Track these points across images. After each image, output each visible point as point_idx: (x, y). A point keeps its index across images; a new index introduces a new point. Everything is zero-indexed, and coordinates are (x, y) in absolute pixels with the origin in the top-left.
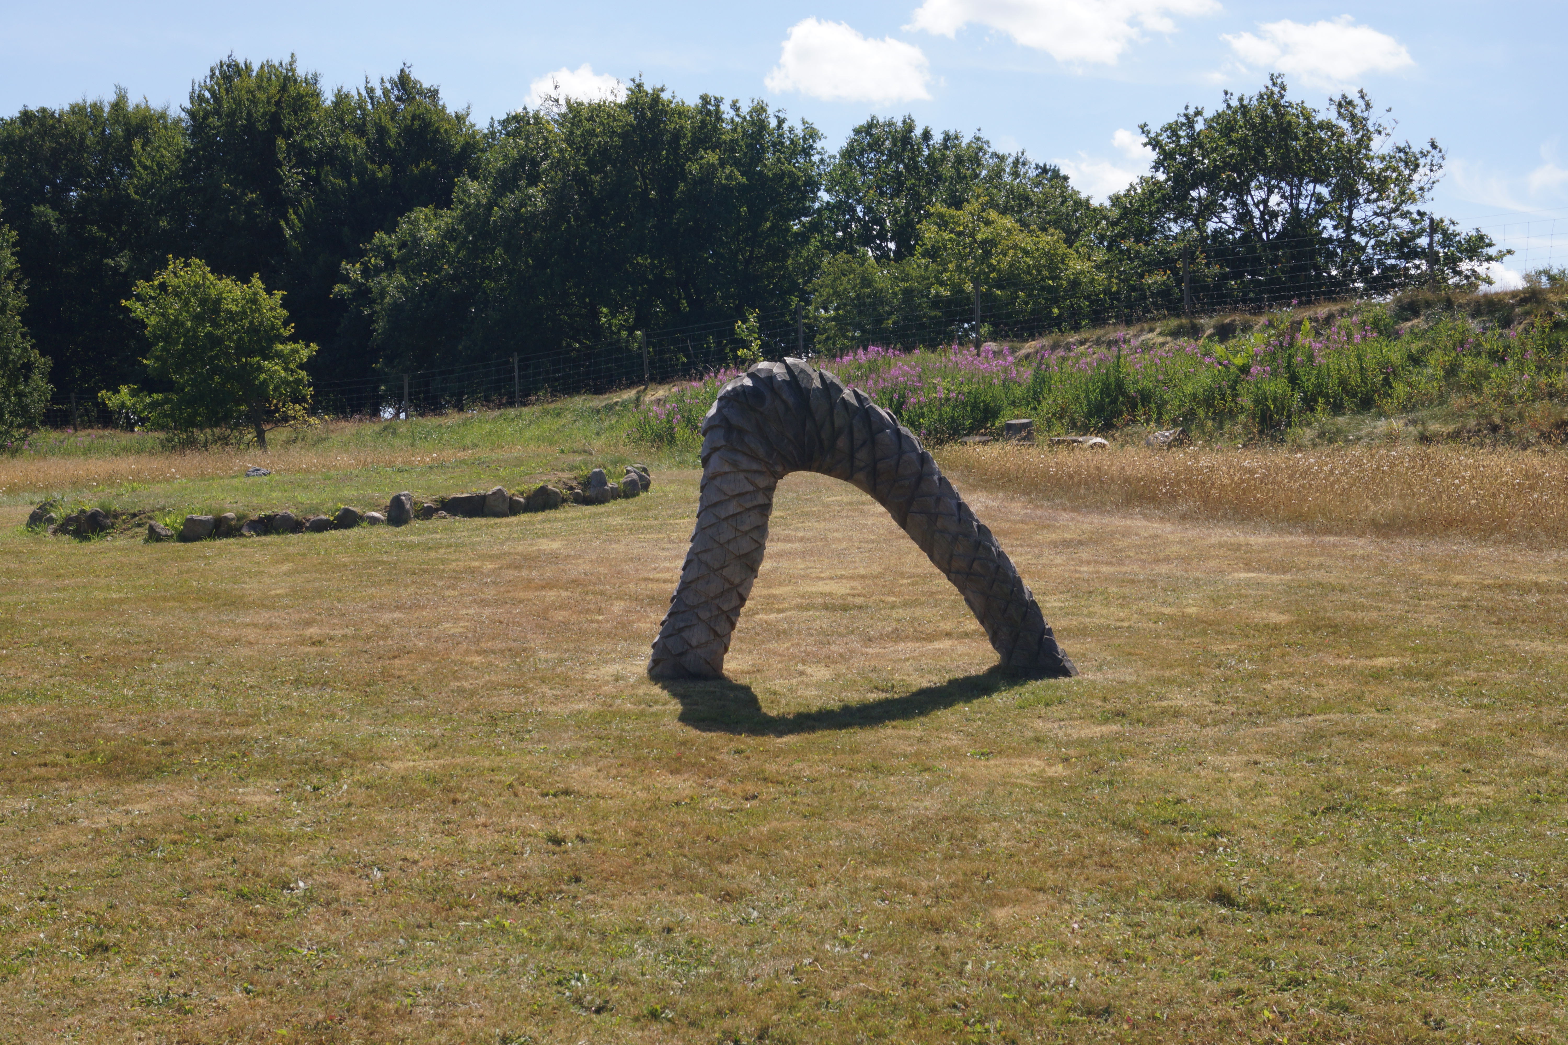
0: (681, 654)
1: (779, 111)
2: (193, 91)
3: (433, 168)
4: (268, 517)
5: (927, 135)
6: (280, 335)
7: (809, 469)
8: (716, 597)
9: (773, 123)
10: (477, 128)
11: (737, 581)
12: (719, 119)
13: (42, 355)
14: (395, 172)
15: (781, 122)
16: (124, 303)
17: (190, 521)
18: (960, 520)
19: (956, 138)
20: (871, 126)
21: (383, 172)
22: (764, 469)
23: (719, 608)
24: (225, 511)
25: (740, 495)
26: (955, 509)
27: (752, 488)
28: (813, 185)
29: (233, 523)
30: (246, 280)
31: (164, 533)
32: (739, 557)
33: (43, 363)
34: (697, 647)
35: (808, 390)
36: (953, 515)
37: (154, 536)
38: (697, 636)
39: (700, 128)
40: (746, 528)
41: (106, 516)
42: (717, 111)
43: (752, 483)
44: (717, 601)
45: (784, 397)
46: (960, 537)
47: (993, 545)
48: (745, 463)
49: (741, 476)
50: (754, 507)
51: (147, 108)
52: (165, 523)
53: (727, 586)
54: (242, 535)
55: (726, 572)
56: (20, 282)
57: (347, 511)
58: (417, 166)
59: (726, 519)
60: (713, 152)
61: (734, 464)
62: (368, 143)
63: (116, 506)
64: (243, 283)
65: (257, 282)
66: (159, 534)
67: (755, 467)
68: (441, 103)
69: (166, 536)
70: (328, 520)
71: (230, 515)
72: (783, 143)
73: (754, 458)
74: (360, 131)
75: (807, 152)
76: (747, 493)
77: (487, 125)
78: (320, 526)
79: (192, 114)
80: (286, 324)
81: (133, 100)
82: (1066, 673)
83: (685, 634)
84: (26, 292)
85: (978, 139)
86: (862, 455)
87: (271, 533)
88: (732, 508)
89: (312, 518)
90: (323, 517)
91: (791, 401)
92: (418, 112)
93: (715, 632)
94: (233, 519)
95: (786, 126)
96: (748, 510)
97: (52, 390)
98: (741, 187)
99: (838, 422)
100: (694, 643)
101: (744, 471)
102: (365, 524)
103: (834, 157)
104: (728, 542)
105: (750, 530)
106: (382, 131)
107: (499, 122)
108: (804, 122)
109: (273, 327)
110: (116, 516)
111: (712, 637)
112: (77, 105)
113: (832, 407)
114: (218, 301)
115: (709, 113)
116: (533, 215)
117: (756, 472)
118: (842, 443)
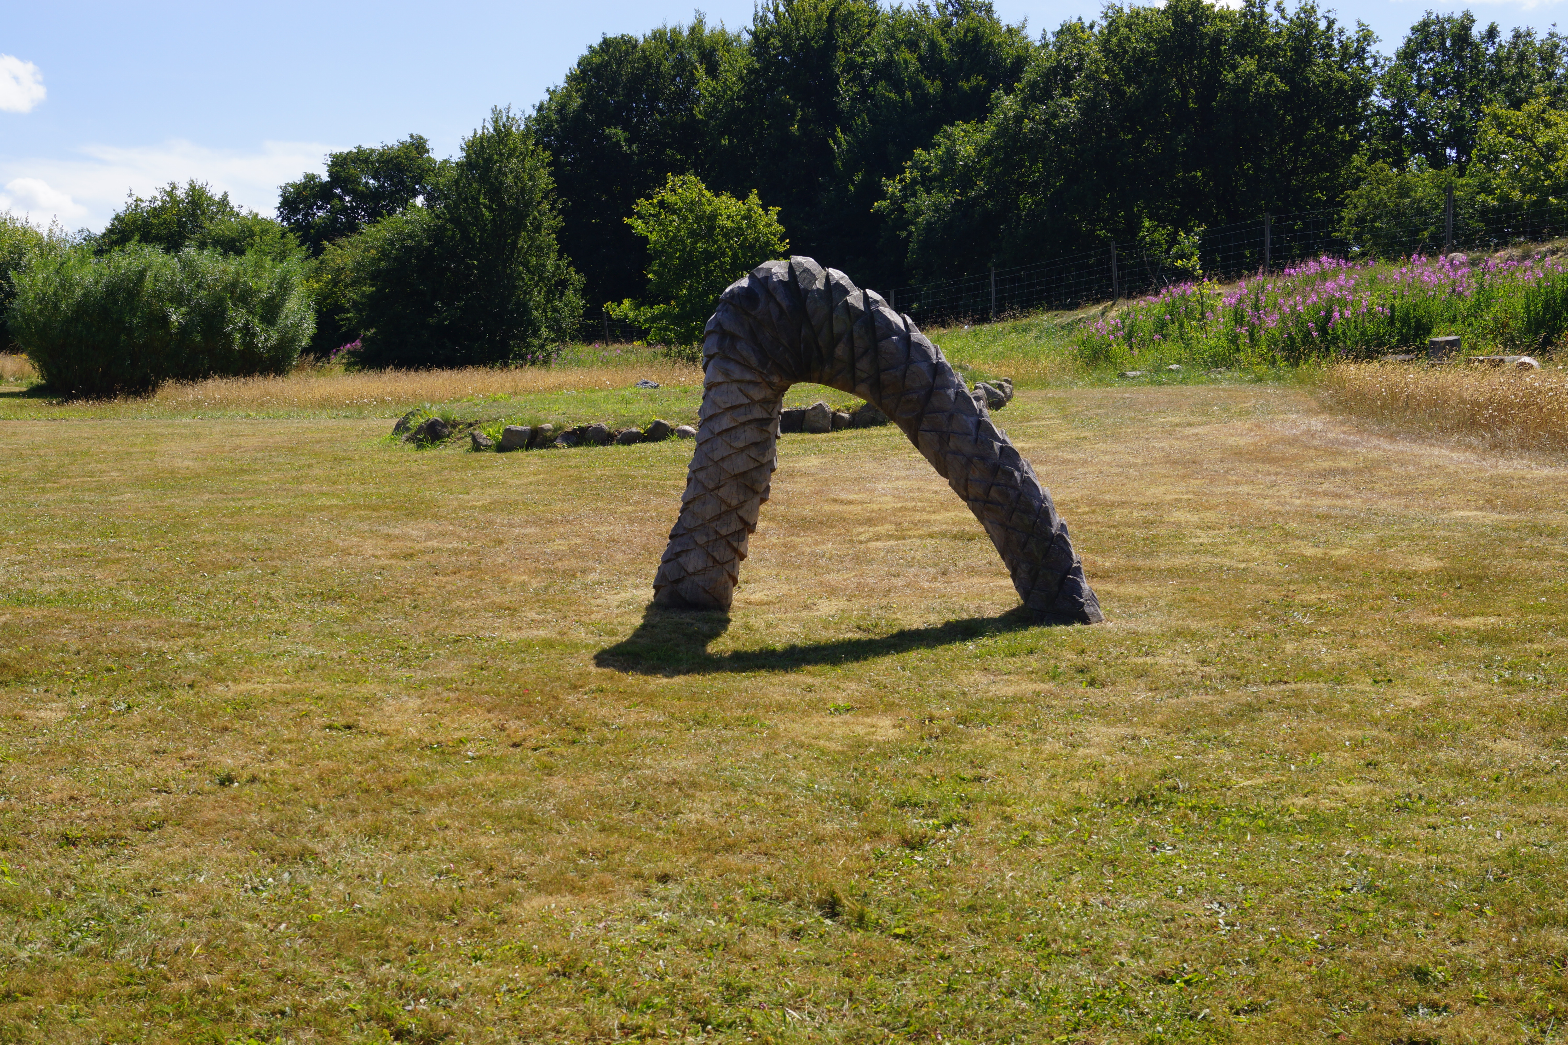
0: (678, 581)
1: (1329, 11)
2: (756, 14)
3: (984, 83)
4: (581, 429)
5: (1492, 33)
6: (775, 251)
7: (810, 380)
8: (712, 520)
9: (1322, 25)
10: (1030, 40)
11: (734, 503)
12: (1263, 21)
13: (577, 272)
14: (945, 86)
15: (1331, 23)
16: (626, 220)
17: (508, 431)
18: (976, 440)
19: (1528, 35)
20: (1425, 25)
21: (932, 87)
22: (760, 380)
23: (717, 532)
24: (543, 422)
25: (732, 408)
26: (972, 427)
27: (746, 401)
28: (1363, 90)
29: (548, 434)
30: (742, 196)
31: (484, 443)
32: (736, 476)
33: (577, 278)
34: (694, 574)
35: (807, 291)
36: (968, 434)
37: (477, 447)
38: (693, 562)
39: (1243, 31)
40: (740, 444)
41: (444, 426)
42: (1262, 13)
43: (747, 396)
44: (714, 525)
45: (778, 299)
46: (975, 460)
47: (1018, 469)
48: (737, 373)
49: (734, 387)
50: (750, 422)
51: (723, 32)
52: (491, 433)
53: (724, 508)
54: (555, 447)
55: (722, 492)
56: (555, 202)
57: (658, 424)
58: (968, 80)
59: (720, 434)
60: (1252, 57)
61: (726, 373)
62: (920, 59)
63: (455, 416)
64: (738, 199)
65: (754, 198)
66: (480, 444)
67: (748, 377)
68: (995, 16)
69: (486, 446)
70: (638, 433)
71: (548, 426)
72: (1331, 45)
73: (747, 367)
74: (913, 45)
75: (1360, 55)
76: (741, 406)
77: (1039, 37)
78: (629, 439)
79: (755, 35)
80: (782, 239)
81: (711, 25)
82: (1085, 619)
83: (681, 560)
84: (561, 211)
85: (1552, 35)
86: (864, 365)
87: (581, 445)
88: (726, 422)
89: (624, 430)
90: (634, 430)
91: (784, 304)
92: (971, 26)
93: (714, 559)
94: (549, 430)
95: (1336, 27)
96: (744, 424)
97: (584, 306)
98: (1280, 94)
99: (838, 327)
100: (690, 569)
101: (736, 381)
102: (675, 438)
103: (1390, 60)
104: (723, 459)
105: (747, 447)
106: (933, 45)
107: (1053, 33)
108: (1360, 24)
109: (768, 243)
110: (455, 425)
111: (710, 564)
112: (658, 30)
113: (832, 310)
114: (713, 217)
115: (1253, 15)
116: (1065, 128)
117: (750, 382)
118: (840, 350)
